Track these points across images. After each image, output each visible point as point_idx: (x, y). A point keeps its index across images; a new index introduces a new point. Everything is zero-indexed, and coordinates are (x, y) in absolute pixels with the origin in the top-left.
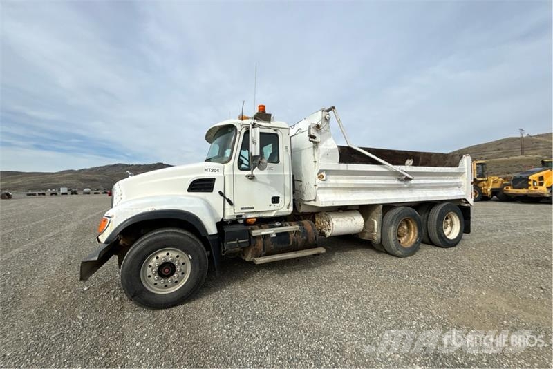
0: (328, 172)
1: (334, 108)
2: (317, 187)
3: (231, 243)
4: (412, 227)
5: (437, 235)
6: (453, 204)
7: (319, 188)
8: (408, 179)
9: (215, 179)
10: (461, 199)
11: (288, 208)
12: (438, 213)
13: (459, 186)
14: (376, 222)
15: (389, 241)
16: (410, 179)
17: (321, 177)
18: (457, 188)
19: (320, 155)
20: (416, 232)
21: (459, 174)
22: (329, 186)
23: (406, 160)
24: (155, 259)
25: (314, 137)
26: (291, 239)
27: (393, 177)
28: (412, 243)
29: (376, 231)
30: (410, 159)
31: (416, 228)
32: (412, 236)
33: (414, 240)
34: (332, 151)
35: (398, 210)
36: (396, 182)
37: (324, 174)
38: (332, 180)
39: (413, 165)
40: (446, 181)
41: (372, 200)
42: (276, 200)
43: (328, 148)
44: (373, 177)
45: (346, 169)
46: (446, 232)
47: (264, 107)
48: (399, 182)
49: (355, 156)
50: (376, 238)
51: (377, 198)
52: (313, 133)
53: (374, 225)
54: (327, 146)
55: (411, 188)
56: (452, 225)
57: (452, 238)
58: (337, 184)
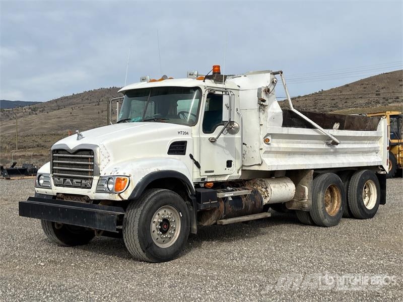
0: (273, 135)
1: (282, 73)
2: (263, 151)
3: (206, 203)
4: (336, 195)
5: (357, 205)
6: (371, 171)
7: (265, 152)
8: (335, 143)
9: (186, 142)
10: (377, 166)
11: (238, 173)
12: (358, 180)
13: (376, 151)
14: (307, 189)
15: (318, 208)
16: (337, 144)
17: (266, 141)
18: (374, 153)
19: (268, 118)
20: (340, 200)
21: (377, 138)
22: (273, 150)
23: (334, 124)
24: (157, 216)
25: (264, 101)
26: (244, 202)
27: (322, 142)
28: (336, 212)
29: (307, 198)
30: (337, 123)
31: (340, 196)
32: (336, 205)
33: (338, 209)
34: (277, 115)
35: (325, 176)
36: (324, 146)
37: (269, 138)
38: (275, 144)
39: (340, 128)
40: (366, 146)
41: (306, 165)
42: (229, 164)
43: (275, 112)
44: (306, 141)
45: (287, 133)
46: (365, 202)
47: (219, 67)
48: (327, 147)
49: (294, 120)
50: (306, 206)
51: (309, 163)
52: (263, 96)
53: (304, 192)
54: (274, 109)
55: (336, 153)
56: (369, 194)
57: (370, 209)
58: (279, 148)
